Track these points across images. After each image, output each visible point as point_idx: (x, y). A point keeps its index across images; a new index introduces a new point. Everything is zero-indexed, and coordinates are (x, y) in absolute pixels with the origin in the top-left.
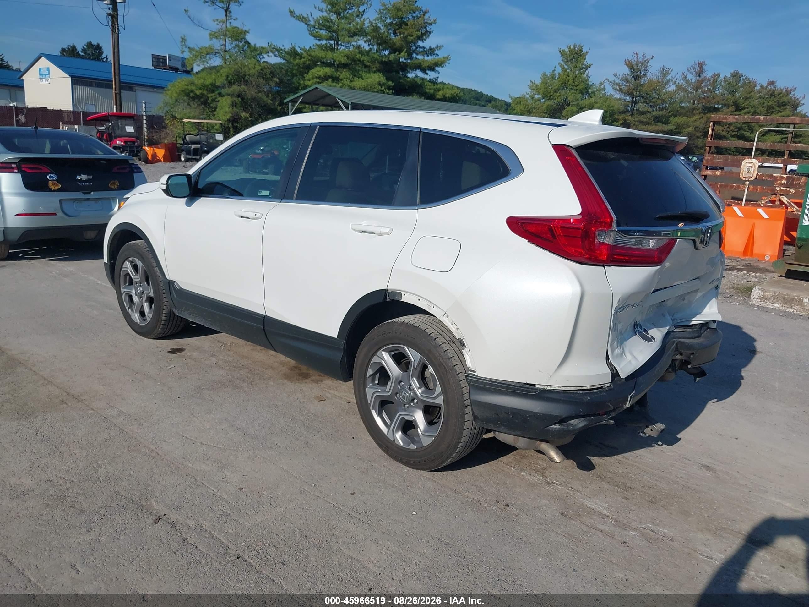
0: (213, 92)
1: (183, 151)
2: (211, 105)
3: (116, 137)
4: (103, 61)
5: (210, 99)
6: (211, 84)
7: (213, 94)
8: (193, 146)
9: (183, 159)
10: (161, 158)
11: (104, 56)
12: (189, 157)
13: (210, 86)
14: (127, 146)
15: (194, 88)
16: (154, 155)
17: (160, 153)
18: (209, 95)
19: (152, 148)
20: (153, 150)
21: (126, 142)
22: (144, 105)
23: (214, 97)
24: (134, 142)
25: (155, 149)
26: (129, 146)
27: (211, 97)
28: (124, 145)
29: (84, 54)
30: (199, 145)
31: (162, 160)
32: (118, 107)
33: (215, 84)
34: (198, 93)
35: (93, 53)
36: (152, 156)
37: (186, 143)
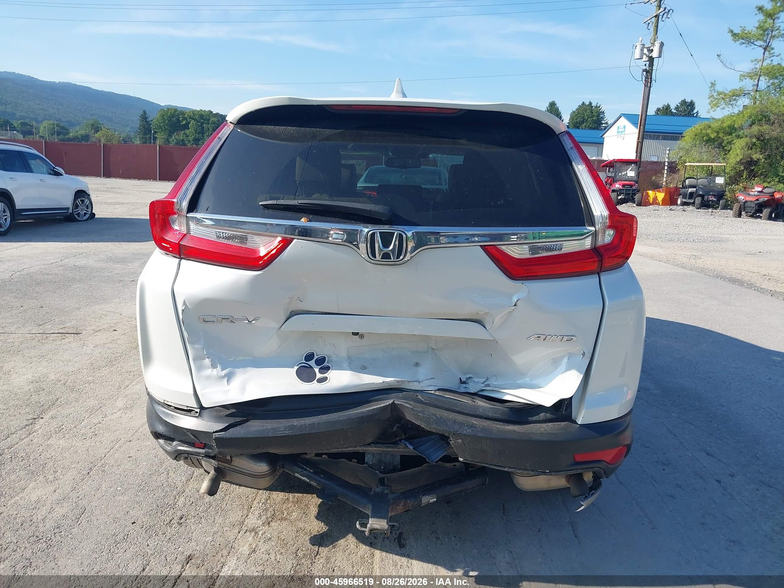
0: (731, 134)
1: (680, 194)
2: (726, 148)
3: (616, 181)
4: (693, 116)
5: (725, 142)
6: (729, 127)
7: (730, 137)
8: (690, 190)
9: (679, 202)
10: (660, 201)
11: (695, 111)
12: (684, 200)
13: (727, 129)
14: (624, 189)
15: (709, 131)
16: (655, 199)
17: (661, 196)
18: (725, 138)
19: (654, 192)
20: (655, 193)
21: (623, 186)
22: (668, 152)
23: (730, 140)
24: (631, 186)
25: (657, 192)
26: (626, 189)
27: (727, 139)
28: (622, 188)
29: (677, 111)
30: (695, 189)
31: (661, 203)
32: (638, 155)
33: (734, 126)
34: (713, 136)
35: (685, 110)
36: (653, 199)
37: (684, 187)
